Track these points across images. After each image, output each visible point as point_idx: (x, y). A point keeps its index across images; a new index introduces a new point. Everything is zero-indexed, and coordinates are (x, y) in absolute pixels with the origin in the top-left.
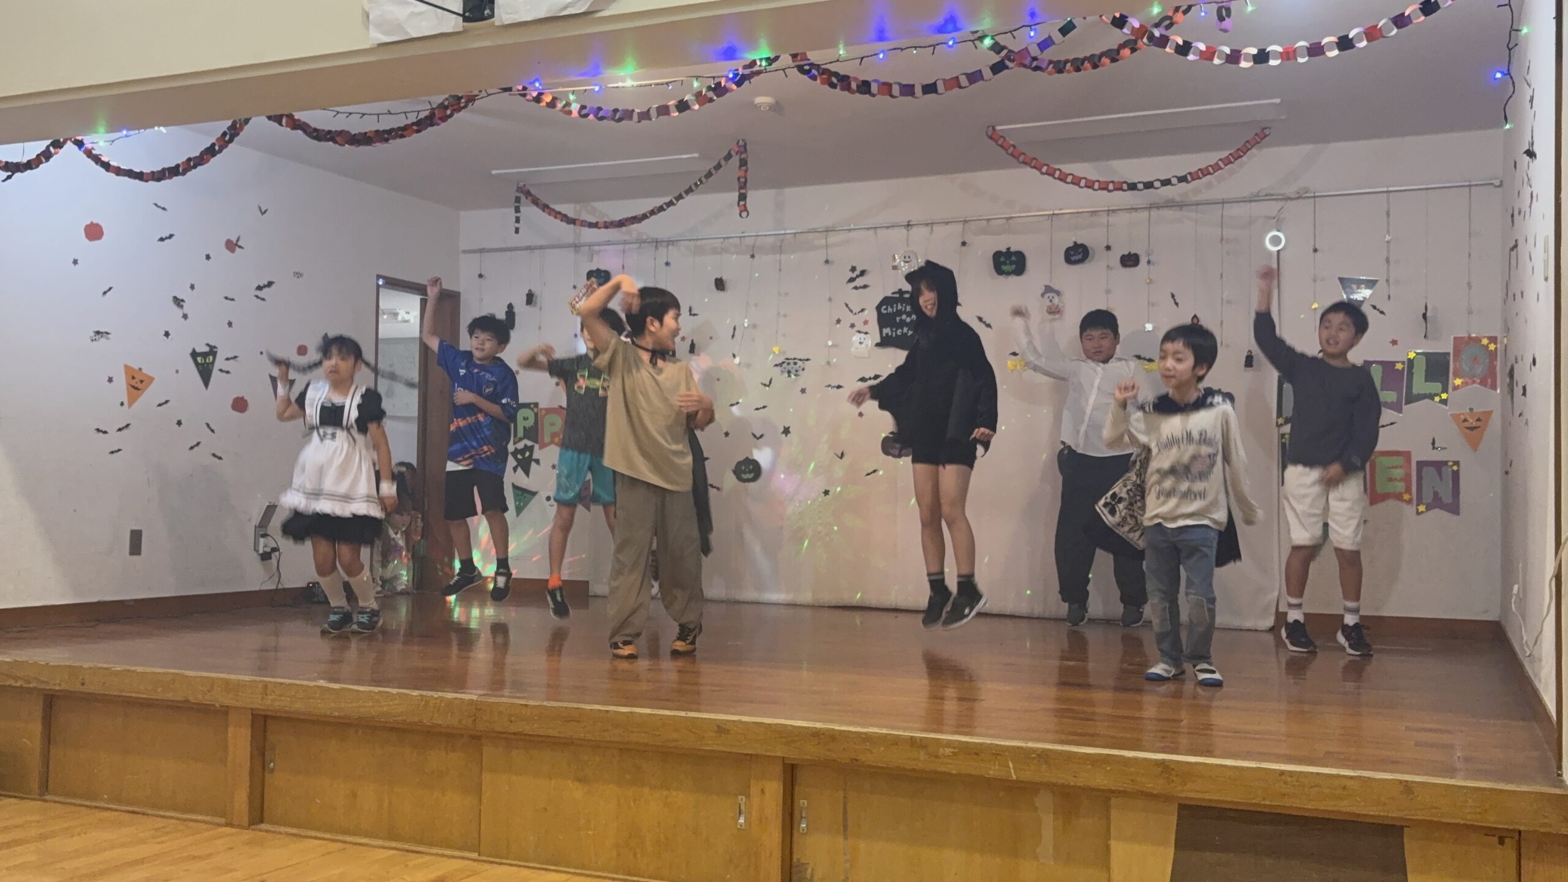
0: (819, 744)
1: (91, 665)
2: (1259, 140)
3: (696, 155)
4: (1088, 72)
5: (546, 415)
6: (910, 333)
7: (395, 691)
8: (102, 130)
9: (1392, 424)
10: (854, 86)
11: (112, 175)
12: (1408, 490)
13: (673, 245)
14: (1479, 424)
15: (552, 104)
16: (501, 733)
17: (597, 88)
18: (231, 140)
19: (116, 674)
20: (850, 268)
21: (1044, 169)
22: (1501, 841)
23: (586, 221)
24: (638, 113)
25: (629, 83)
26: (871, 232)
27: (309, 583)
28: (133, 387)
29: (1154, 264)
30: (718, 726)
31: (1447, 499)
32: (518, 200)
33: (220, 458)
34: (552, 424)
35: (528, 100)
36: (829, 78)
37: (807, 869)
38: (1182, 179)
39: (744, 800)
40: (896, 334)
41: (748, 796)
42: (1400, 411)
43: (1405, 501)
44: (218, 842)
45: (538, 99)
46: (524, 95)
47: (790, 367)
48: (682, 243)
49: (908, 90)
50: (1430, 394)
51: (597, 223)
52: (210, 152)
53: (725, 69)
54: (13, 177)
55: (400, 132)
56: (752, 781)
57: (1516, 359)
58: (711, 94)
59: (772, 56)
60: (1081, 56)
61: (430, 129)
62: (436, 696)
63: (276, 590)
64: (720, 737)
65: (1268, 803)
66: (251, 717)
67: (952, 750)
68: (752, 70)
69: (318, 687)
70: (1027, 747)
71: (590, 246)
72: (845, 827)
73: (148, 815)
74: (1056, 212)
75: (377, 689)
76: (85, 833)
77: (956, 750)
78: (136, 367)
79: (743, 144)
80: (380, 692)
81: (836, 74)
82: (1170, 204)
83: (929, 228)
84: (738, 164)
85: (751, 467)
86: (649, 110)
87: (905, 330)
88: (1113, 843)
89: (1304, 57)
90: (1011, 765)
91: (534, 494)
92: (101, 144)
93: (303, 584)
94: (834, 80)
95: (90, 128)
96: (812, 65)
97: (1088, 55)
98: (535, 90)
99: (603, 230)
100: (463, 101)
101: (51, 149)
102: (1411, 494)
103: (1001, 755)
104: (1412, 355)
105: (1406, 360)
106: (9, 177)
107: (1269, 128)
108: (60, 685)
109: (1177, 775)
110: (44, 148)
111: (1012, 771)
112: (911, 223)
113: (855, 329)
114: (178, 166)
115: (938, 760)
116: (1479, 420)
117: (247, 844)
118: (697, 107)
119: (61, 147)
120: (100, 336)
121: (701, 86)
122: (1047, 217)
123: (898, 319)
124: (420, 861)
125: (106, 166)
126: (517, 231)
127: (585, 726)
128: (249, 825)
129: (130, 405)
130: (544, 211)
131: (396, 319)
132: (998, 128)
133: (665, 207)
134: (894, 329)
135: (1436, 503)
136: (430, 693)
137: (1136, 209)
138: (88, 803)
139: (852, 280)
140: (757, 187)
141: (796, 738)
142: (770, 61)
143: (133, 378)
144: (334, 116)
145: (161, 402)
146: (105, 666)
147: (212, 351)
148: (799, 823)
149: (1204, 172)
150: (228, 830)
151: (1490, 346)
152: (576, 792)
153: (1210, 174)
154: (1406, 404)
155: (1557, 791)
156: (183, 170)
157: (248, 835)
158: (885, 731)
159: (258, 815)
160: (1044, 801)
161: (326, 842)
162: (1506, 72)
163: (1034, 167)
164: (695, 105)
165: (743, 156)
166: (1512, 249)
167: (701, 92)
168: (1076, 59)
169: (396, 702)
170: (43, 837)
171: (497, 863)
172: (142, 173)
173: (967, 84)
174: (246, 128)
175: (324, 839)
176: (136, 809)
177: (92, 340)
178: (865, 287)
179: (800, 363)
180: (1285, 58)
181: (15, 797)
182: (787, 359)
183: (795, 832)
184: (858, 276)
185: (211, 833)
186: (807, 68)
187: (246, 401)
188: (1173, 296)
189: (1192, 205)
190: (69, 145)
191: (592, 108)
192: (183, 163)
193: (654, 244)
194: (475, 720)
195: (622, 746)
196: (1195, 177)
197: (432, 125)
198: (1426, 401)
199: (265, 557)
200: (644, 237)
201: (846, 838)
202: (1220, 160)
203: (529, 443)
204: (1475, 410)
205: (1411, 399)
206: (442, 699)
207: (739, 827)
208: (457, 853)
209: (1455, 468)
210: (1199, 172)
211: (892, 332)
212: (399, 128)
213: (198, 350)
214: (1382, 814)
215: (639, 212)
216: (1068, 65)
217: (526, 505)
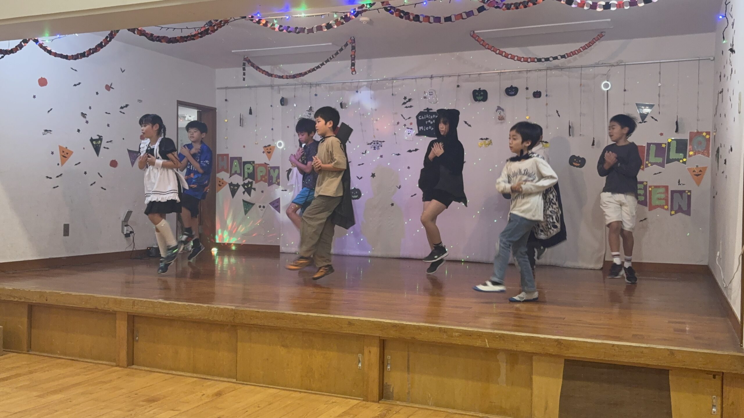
0: (396, 330)
1: (51, 291)
2: (600, 38)
3: (330, 44)
4: (522, 9)
5: (258, 167)
6: (432, 129)
7: (195, 304)
8: (47, 35)
9: (660, 173)
10: (411, 17)
11: (52, 57)
12: (667, 204)
13: (319, 85)
14: (700, 173)
15: (266, 25)
16: (247, 324)
17: (287, 17)
18: (110, 40)
19: (63, 295)
20: (404, 97)
21: (498, 52)
22: (714, 377)
23: (277, 75)
24: (307, 29)
25: (303, 15)
26: (414, 80)
27: (148, 248)
28: (63, 156)
29: (549, 96)
30: (349, 322)
31: (685, 208)
32: (244, 64)
33: (105, 189)
34: (261, 172)
35: (254, 23)
36: (399, 14)
37: (390, 387)
38: (563, 57)
39: (361, 356)
40: (426, 129)
41: (363, 354)
42: (663, 167)
43: (665, 209)
44: (113, 374)
45: (259, 22)
46: (252, 20)
47: (375, 145)
48: (323, 84)
49: (437, 20)
50: (678, 159)
51: (283, 76)
52: (100, 46)
53: (350, 9)
54: (4, 57)
55: (192, 38)
56: (365, 347)
57: (721, 145)
58: (342, 21)
59: (372, 2)
60: (519, 2)
61: (206, 35)
62: (215, 307)
63: (133, 251)
64: (350, 327)
65: (606, 359)
66: (127, 316)
67: (459, 334)
68: (362, 9)
69: (159, 302)
70: (494, 333)
71: (279, 86)
72: (408, 368)
73: (79, 361)
74: (502, 71)
75: (187, 304)
76: (50, 370)
77: (461, 334)
78: (65, 147)
79: (353, 39)
80: (189, 305)
81: (403, 12)
82: (557, 68)
83: (441, 79)
84: (351, 49)
85: (357, 192)
86: (313, 28)
87: (430, 127)
88: (534, 377)
89: (627, 6)
90: (487, 341)
91: (253, 204)
92: (47, 41)
93: (144, 248)
94: (402, 14)
95: (41, 34)
96: (391, 7)
97: (522, 1)
98: (258, 18)
99: (285, 79)
100: (223, 22)
101: (22, 43)
102: (668, 206)
103: (481, 336)
104: (670, 140)
105: (667, 143)
106: (2, 57)
107: (605, 32)
108: (36, 300)
109: (564, 346)
110: (19, 43)
111: (487, 343)
112: (432, 76)
113: (406, 127)
114: (84, 52)
115: (452, 338)
116: (700, 171)
117: (128, 375)
118: (335, 27)
119: (27, 43)
120: (47, 132)
121: (338, 17)
122: (498, 73)
123: (427, 122)
124: (209, 383)
125: (50, 52)
126: (244, 79)
127: (286, 322)
128: (127, 366)
129: (62, 164)
130: (257, 70)
131: (185, 119)
132: (476, 32)
133: (315, 69)
134: (425, 127)
135: (680, 210)
136: (212, 306)
137: (540, 70)
138: (50, 355)
139: (404, 103)
140: (359, 59)
141: (386, 328)
142: (371, 5)
143: (63, 152)
144: (160, 30)
145: (77, 163)
146: (58, 292)
147: (100, 138)
148: (387, 366)
149: (573, 53)
150: (118, 368)
151: (707, 136)
152: (283, 351)
153: (576, 54)
154: (667, 163)
155: (741, 354)
156: (87, 55)
157: (127, 371)
158: (427, 325)
159: (131, 362)
160: (502, 357)
161: (164, 374)
162: (724, 15)
163: (493, 51)
164: (334, 26)
165: (353, 45)
166: (720, 93)
167: (338, 19)
168: (516, 3)
169: (196, 310)
170: (31, 372)
171: (245, 384)
172: (67, 56)
173: (466, 17)
174: (117, 34)
175: (163, 373)
176: (73, 358)
177: (43, 134)
178: (411, 107)
179: (380, 143)
180: (618, 5)
181: (17, 352)
182: (374, 141)
183: (385, 370)
184: (407, 102)
185: (108, 370)
186: (389, 8)
187: (117, 162)
188: (557, 112)
189: (568, 68)
190: (31, 42)
191: (285, 26)
192: (87, 51)
193: (310, 85)
194: (234, 318)
195: (303, 331)
196: (569, 55)
197: (208, 34)
198: (676, 162)
199: (127, 236)
200: (305, 82)
201: (409, 374)
202: (581, 47)
203: (250, 180)
204: (699, 166)
205: (669, 161)
206: (218, 308)
207: (358, 368)
208: (226, 379)
209: (689, 194)
210: (571, 53)
211: (424, 128)
212: (192, 36)
213: (94, 138)
214: (659, 364)
215: (303, 71)
216: (513, 6)
217: (249, 210)
